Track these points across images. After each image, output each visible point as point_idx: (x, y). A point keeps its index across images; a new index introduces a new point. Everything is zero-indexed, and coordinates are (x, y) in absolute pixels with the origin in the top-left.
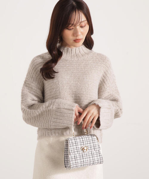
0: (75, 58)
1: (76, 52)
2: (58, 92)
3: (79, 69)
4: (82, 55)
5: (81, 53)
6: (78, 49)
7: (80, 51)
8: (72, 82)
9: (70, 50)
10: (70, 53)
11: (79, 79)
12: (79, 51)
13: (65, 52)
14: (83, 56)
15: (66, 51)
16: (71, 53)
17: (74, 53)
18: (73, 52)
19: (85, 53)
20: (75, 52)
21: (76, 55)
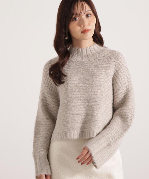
0: (86, 58)
1: (87, 52)
5: (93, 53)
6: (89, 50)
7: (91, 51)
9: (81, 51)
10: (81, 53)
13: (76, 53)
14: (94, 56)
17: (85, 53)
18: (83, 52)
19: (97, 52)
21: (88, 55)
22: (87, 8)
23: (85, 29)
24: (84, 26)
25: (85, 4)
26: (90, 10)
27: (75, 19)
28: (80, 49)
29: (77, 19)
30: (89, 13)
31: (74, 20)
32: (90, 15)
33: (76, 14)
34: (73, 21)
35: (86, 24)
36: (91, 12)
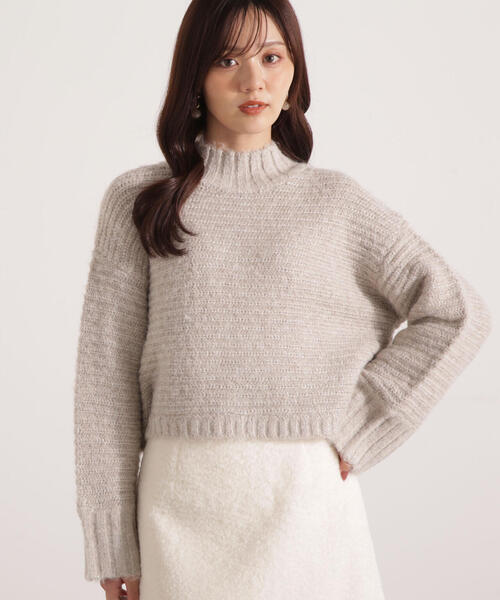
0: (249, 184)
1: (250, 167)
2: (187, 295)
3: (259, 222)
4: (268, 177)
5: (267, 171)
6: (259, 158)
7: (263, 165)
8: (236, 266)
10: (233, 168)
11: (258, 256)
12: (259, 164)
13: (216, 163)
14: (271, 180)
15: (220, 160)
16: (237, 167)
17: (244, 168)
18: (240, 164)
19: (280, 172)
20: (247, 165)
21: (252, 177)
22: (272, 33)
23: (252, 98)
24: (249, 91)
25: (269, 20)
26: (280, 43)
27: (228, 63)
28: (233, 154)
29: (233, 62)
30: (274, 52)
31: (223, 64)
32: (275, 59)
33: (233, 48)
34: (221, 66)
35: (258, 83)
36: (282, 49)
